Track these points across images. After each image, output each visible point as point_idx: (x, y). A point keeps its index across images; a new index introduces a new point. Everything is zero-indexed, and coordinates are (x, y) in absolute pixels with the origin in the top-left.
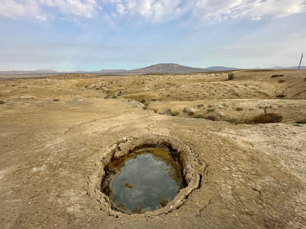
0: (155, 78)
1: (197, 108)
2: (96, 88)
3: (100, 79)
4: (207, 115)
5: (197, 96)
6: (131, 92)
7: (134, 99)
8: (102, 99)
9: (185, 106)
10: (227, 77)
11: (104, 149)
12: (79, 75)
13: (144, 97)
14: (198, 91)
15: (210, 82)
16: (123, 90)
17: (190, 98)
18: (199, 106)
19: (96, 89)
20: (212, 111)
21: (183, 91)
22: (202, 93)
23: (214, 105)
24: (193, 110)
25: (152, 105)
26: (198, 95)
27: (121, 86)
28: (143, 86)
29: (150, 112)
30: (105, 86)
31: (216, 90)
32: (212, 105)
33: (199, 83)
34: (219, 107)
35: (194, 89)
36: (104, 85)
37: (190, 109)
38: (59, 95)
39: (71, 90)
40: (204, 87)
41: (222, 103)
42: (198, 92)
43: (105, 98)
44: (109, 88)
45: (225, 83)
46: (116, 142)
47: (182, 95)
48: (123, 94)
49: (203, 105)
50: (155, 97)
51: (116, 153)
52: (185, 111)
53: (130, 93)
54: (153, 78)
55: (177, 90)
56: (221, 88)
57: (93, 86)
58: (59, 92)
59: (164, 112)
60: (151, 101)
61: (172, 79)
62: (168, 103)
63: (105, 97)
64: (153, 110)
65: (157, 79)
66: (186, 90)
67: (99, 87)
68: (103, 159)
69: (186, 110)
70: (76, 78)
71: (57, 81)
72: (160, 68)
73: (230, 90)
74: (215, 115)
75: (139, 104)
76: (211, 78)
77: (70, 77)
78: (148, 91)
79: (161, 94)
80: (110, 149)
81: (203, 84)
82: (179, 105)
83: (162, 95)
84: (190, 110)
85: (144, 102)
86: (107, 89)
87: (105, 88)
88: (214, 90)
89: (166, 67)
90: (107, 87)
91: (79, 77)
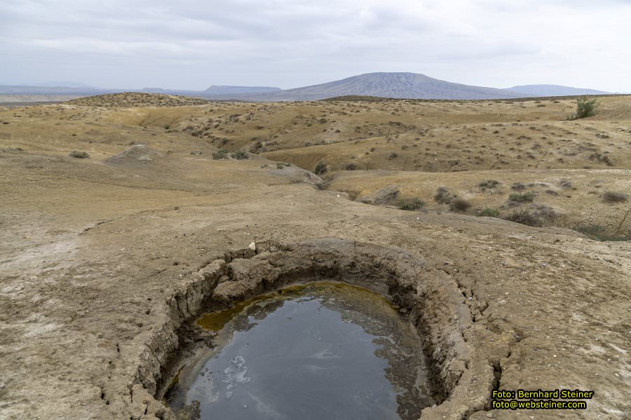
0: (356, 109)
1: (477, 189)
2: (193, 131)
3: (205, 108)
4: (511, 212)
5: (478, 161)
6: (286, 145)
7: (294, 162)
8: (206, 160)
9: (442, 185)
10: (575, 110)
11: (183, 271)
12: (149, 98)
13: (323, 159)
14: (484, 147)
15: (519, 121)
16: (266, 140)
17: (457, 163)
18: (484, 186)
19: (193, 135)
20: (526, 199)
21: (438, 144)
22: (497, 152)
23: (531, 183)
24: (466, 196)
25: (344, 179)
26: (481, 157)
27: (260, 128)
28: (323, 130)
29: (338, 196)
30: (216, 127)
31: (537, 145)
32: (526, 183)
33: (487, 125)
34: (547, 189)
35: (471, 139)
36: (215, 124)
37: (455, 194)
38: (92, 144)
39: (124, 133)
40: (502, 134)
41: (558, 179)
42: (483, 149)
43: (216, 157)
44: (227, 132)
45: (569, 126)
46: (222, 254)
47: (434, 155)
48: (265, 151)
49: (496, 183)
50: (353, 158)
51: (220, 285)
52: (440, 198)
53: (286, 148)
54: (352, 107)
55: (419, 142)
56: (555, 139)
57: (185, 127)
58: (91, 137)
59: (378, 199)
60: (343, 169)
61: (405, 111)
62: (389, 175)
63: (214, 155)
64: (347, 191)
65: (364, 110)
66: (447, 142)
67: (201, 129)
68: (177, 297)
69: (444, 195)
70: (141, 104)
71: (90, 111)
72: (373, 85)
73: (584, 146)
74: (536, 213)
75: (308, 175)
76: (525, 112)
77: (124, 101)
78: (334, 142)
79: (373, 150)
80: (202, 271)
81: (497, 125)
82: (424, 180)
83: (376, 153)
84: (455, 196)
85: (322, 172)
86: (222, 136)
87: (216, 134)
88: (532, 144)
89: (391, 83)
90: (221, 129)
91: (149, 101)
